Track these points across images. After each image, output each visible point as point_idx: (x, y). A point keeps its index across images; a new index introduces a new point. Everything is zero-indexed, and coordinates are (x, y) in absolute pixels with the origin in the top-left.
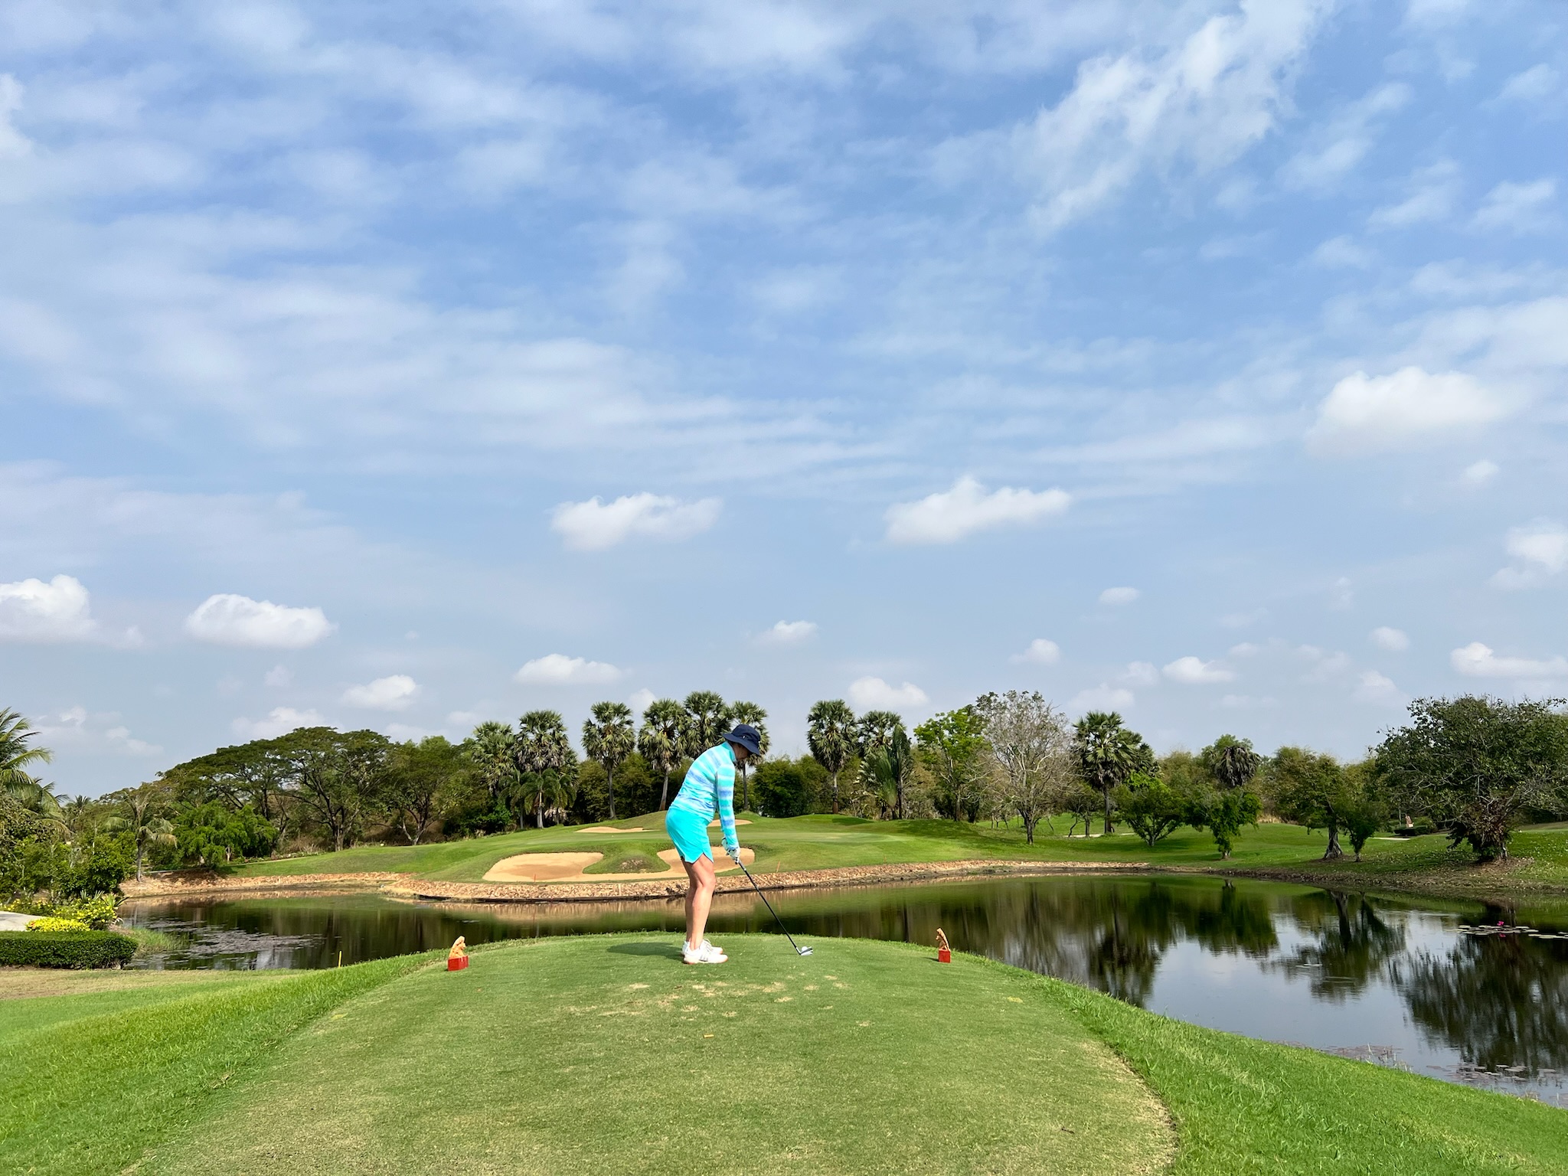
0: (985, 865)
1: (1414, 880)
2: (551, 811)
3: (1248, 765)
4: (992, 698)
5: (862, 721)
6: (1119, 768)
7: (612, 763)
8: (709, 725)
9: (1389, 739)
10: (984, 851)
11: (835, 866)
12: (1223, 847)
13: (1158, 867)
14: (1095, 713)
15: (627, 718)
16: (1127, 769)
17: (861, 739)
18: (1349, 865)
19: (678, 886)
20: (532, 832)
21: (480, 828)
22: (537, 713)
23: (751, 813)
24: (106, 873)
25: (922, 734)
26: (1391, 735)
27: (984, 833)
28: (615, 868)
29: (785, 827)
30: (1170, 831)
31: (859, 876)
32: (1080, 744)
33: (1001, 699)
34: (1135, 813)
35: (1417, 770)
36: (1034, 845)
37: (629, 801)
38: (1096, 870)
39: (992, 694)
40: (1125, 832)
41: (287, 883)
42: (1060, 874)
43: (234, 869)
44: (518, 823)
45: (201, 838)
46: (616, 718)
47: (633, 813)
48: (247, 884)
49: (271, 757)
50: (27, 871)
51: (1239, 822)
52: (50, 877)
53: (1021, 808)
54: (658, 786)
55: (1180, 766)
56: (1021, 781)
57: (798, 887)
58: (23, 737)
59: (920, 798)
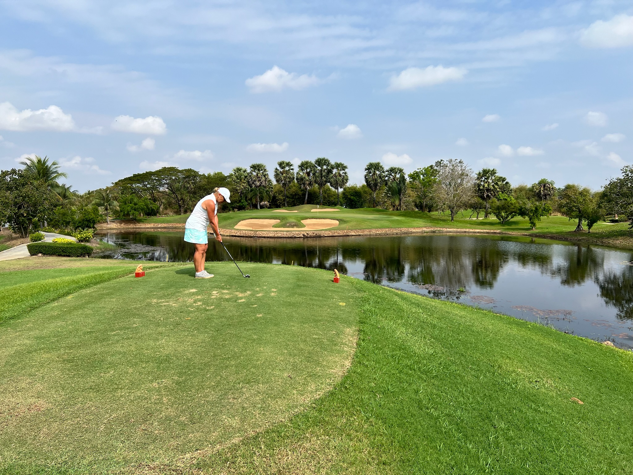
0: (432, 229)
1: (611, 241)
2: (263, 203)
3: (550, 192)
4: (442, 162)
5: (387, 171)
6: (494, 192)
7: (286, 185)
8: (324, 171)
9: (610, 183)
10: (432, 224)
11: (370, 229)
12: (532, 225)
13: (504, 232)
14: (486, 169)
15: (292, 167)
16: (497, 192)
17: (386, 178)
18: (585, 234)
19: (307, 234)
20: (255, 210)
21: (236, 208)
22: (256, 164)
23: (340, 207)
24: (89, 221)
25: (411, 176)
26: (612, 181)
27: (434, 217)
28: (284, 226)
29: (353, 212)
30: (511, 218)
31: (379, 232)
32: (478, 182)
33: (445, 162)
34: (497, 211)
35: (621, 196)
36: (454, 222)
37: (293, 200)
38: (478, 232)
39: (442, 160)
40: (493, 218)
41: (163, 226)
42: (463, 234)
43: (143, 220)
44: (250, 207)
45: (129, 208)
46: (287, 167)
47: (295, 205)
48: (148, 226)
49: (154, 178)
50: (62, 219)
51: (541, 215)
52: (70, 222)
53: (450, 207)
54: (304, 195)
55: (521, 191)
56: (451, 196)
57: (355, 235)
58: (56, 168)
59: (409, 202)
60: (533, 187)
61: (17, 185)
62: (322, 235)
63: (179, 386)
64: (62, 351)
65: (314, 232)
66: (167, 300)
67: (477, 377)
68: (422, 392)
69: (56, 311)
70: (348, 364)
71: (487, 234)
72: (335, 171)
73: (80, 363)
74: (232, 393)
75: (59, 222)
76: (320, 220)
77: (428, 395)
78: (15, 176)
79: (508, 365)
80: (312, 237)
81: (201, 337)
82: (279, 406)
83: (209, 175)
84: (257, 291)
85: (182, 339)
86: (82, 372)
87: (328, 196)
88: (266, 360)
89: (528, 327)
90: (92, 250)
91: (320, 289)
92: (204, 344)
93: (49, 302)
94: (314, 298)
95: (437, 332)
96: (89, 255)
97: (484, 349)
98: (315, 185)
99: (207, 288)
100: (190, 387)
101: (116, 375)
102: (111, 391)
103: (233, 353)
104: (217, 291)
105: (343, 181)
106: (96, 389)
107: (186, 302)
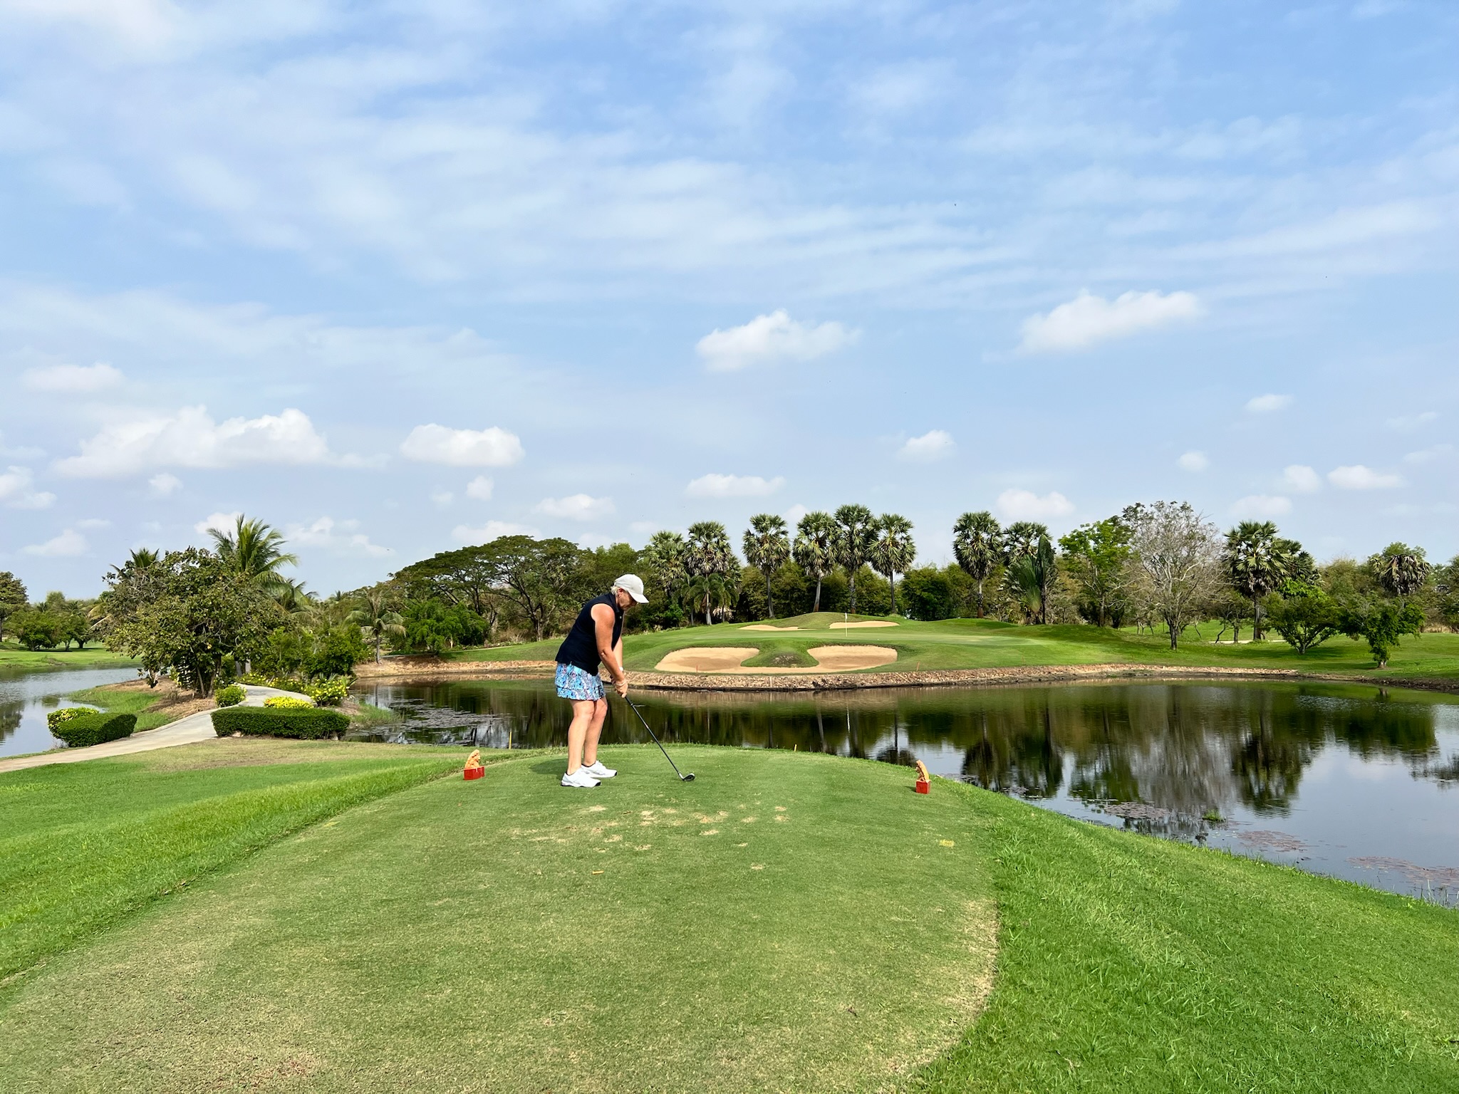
0: (1126, 669)
2: (718, 610)
3: (1416, 574)
4: (1139, 509)
5: (1007, 532)
6: (1272, 577)
7: (770, 569)
8: (858, 535)
10: (1126, 656)
11: (974, 667)
12: (1378, 656)
13: (1307, 674)
14: (1248, 522)
15: (782, 528)
16: (1280, 578)
17: (1007, 549)
19: (823, 681)
20: (701, 628)
21: (657, 624)
22: (703, 524)
23: (898, 616)
24: (339, 658)
25: (1066, 543)
27: (1127, 639)
28: (768, 662)
29: (931, 630)
30: (1323, 639)
31: (997, 677)
32: (1230, 553)
33: (1148, 509)
34: (1285, 623)
36: (1178, 650)
37: (788, 602)
38: (1241, 675)
39: (1138, 505)
40: (1275, 639)
41: (497, 668)
42: (1202, 679)
43: (454, 655)
44: (690, 620)
45: (425, 629)
46: (772, 529)
47: (791, 614)
48: (465, 668)
49: (480, 561)
50: (283, 656)
51: (1398, 632)
52: (300, 661)
53: (1165, 615)
54: (812, 590)
55: (1342, 574)
56: (1167, 589)
57: (937, 684)
58: (275, 544)
59: (1065, 604)
60: (1371, 563)
61: (196, 582)
62: (858, 684)
63: (600, 1025)
64: (334, 942)
65: (838, 675)
66: (543, 830)
67: (1304, 1028)
68: (1175, 1059)
69: (305, 853)
70: (984, 984)
71: (1263, 680)
72: (882, 534)
73: (375, 969)
74: (724, 1046)
75: (276, 663)
76: (853, 648)
77: (1190, 1067)
78: (193, 563)
79: (1375, 1002)
80: (835, 689)
81: (633, 914)
82: (837, 1079)
83: (600, 551)
84: (741, 811)
85: (592, 919)
86: (383, 989)
87: (870, 593)
88: (791, 970)
89: (1408, 908)
90: (348, 722)
91: (888, 807)
92: (642, 932)
93: (287, 835)
94: (877, 827)
95: (1183, 915)
96: (341, 733)
97: (1308, 958)
98: (837, 567)
99: (628, 804)
100: (626, 1028)
101: (459, 998)
102: (452, 1033)
103: (711, 954)
104: (650, 809)
105: (902, 557)
106: (419, 1027)
107: (585, 834)
